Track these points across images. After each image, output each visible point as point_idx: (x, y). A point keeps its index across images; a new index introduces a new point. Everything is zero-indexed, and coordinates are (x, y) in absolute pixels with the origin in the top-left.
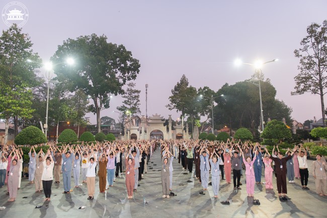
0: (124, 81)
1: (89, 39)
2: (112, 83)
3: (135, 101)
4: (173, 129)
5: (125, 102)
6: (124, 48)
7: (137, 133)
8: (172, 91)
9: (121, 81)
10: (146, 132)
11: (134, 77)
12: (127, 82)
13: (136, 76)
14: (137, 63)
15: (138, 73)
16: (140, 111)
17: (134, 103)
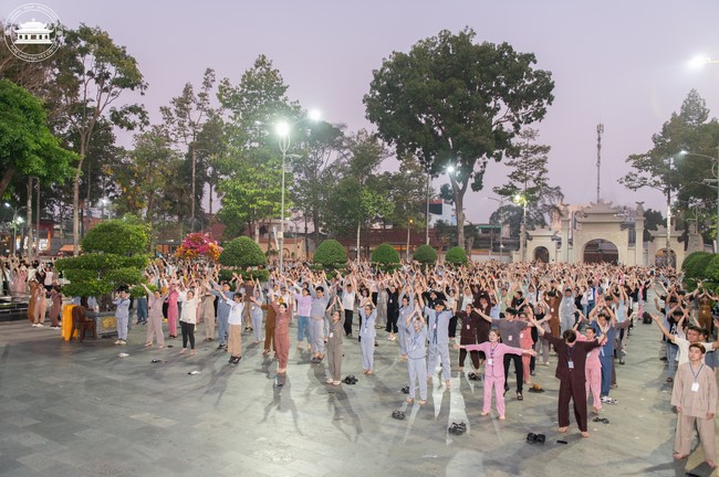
0: (517, 126)
1: (434, 44)
2: (475, 135)
3: (537, 172)
4: (647, 238)
5: (513, 176)
6: (510, 49)
7: (551, 246)
8: (655, 139)
9: (508, 127)
10: (571, 243)
11: (540, 115)
12: (524, 127)
13: (544, 111)
14: (547, 80)
15: (549, 103)
16: (560, 194)
17: (535, 176)
